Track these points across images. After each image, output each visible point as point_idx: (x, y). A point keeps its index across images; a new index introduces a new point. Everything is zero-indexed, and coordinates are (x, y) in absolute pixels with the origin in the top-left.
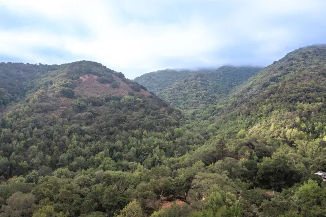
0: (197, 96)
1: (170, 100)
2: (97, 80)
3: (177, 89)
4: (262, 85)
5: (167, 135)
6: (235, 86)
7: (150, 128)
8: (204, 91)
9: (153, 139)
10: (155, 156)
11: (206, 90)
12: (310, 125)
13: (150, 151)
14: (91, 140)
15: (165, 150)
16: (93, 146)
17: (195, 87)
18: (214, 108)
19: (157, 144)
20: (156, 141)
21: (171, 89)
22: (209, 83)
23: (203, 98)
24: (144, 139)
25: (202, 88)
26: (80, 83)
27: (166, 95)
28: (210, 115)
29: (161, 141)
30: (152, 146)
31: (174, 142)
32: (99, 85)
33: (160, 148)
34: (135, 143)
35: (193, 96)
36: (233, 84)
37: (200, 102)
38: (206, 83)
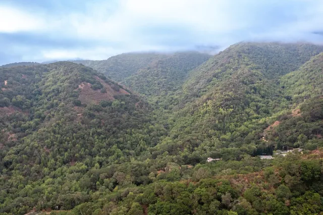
0: (159, 84)
1: (137, 86)
2: (91, 87)
3: (142, 76)
4: (206, 80)
5: (145, 131)
6: (189, 70)
7: (135, 126)
8: (164, 79)
9: (138, 135)
10: (141, 145)
11: (165, 78)
12: (223, 125)
13: (138, 143)
14: (105, 138)
15: (146, 141)
16: (107, 142)
17: (157, 75)
18: (172, 98)
19: (141, 138)
20: (141, 136)
21: (137, 76)
22: (167, 69)
23: (163, 86)
24: (134, 135)
25: (163, 77)
26: (81, 92)
27: (133, 82)
28: (169, 103)
29: (143, 136)
30: (139, 140)
31: (150, 135)
32: (93, 91)
33: (143, 140)
34: (129, 138)
35: (155, 84)
36: (187, 69)
37: (161, 90)
38: (165, 70)
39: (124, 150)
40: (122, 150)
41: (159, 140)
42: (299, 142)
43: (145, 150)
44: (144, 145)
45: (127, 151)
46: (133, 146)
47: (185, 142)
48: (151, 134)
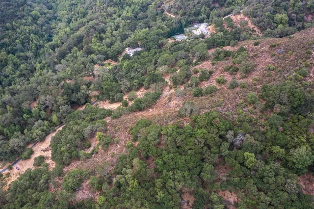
5: (29, 20)
7: (13, 16)
9: (24, 27)
10: (35, 41)
13: (28, 39)
15: (36, 34)
19: (30, 31)
30: (27, 35)
31: (37, 25)
33: (33, 34)
34: (14, 35)
39: (16, 54)
40: (14, 54)
41: (52, 29)
42: (203, 16)
43: (42, 46)
44: (38, 41)
45: (22, 54)
46: (25, 44)
47: (89, 29)
48: (39, 22)
